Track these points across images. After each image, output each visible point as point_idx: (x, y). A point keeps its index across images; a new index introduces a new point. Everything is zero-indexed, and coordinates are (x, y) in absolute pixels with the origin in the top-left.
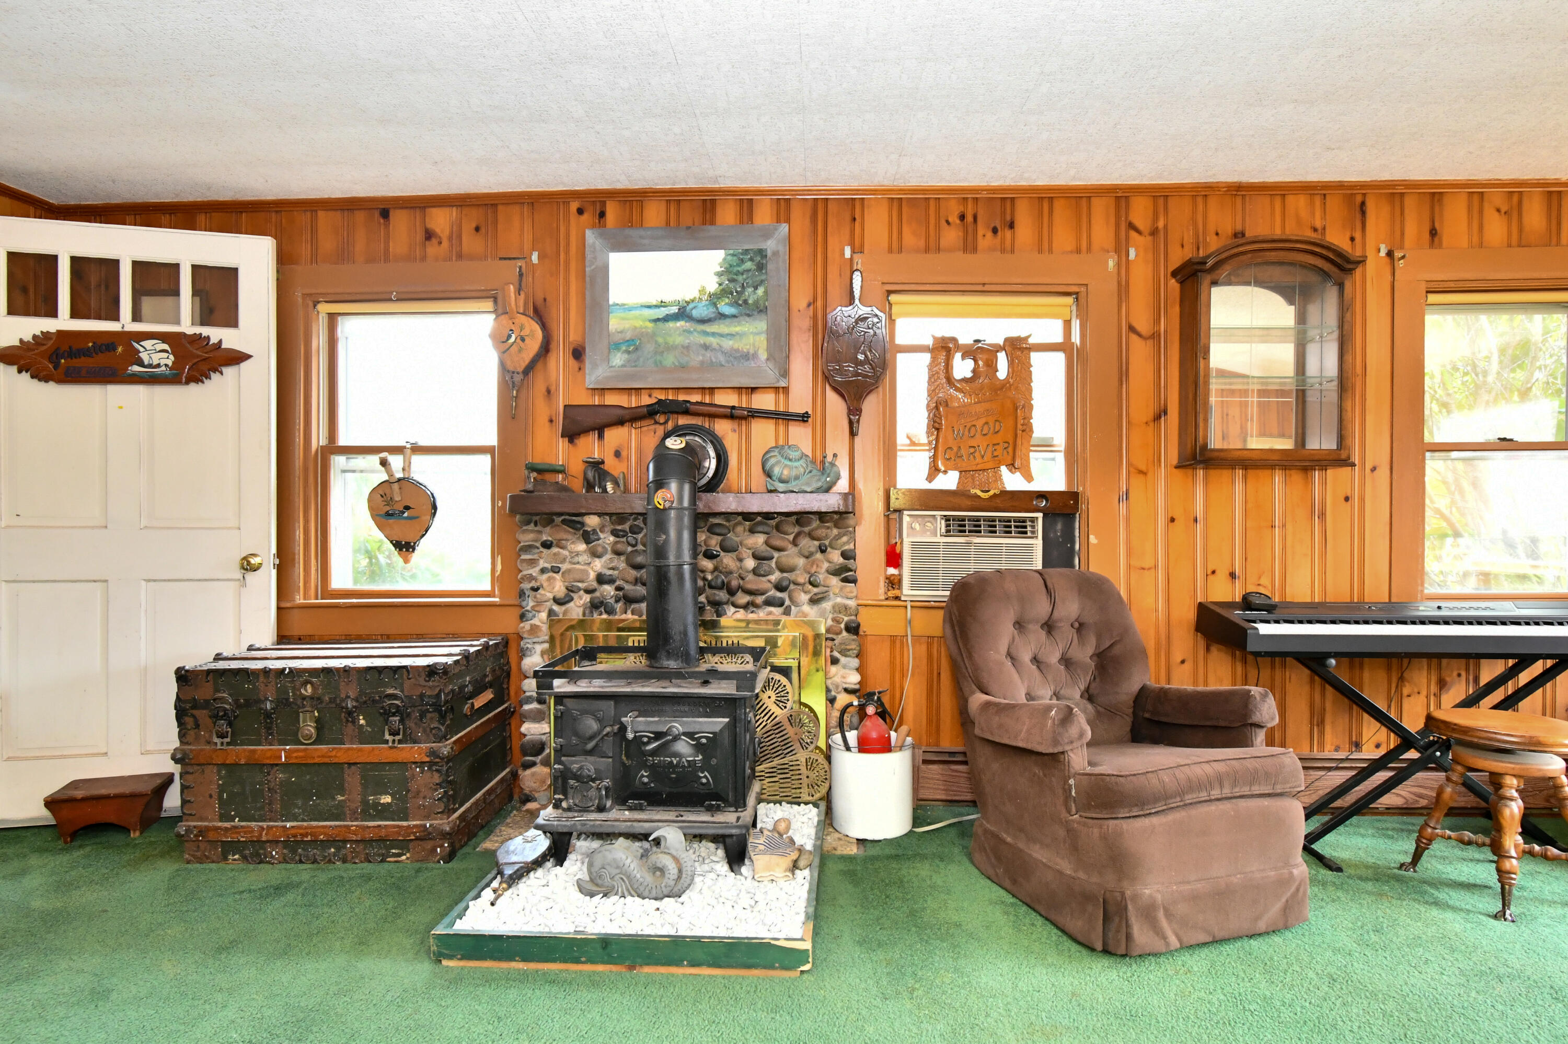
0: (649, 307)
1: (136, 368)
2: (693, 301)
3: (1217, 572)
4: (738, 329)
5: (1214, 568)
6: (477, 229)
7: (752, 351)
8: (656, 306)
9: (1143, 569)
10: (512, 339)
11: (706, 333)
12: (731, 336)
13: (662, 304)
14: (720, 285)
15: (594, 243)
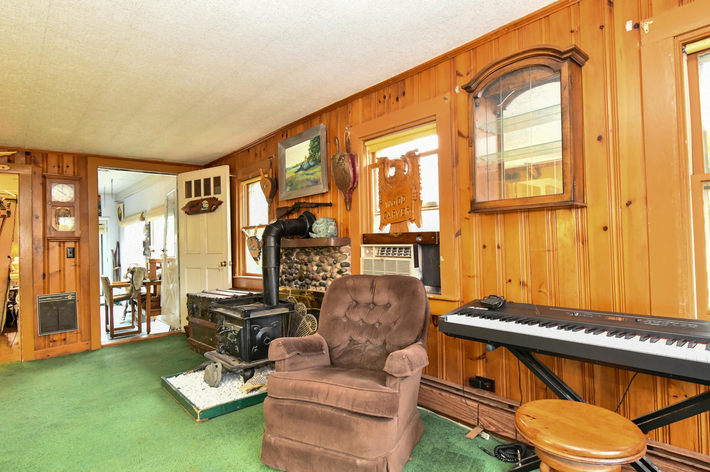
0: (294, 167)
1: (202, 209)
2: (303, 162)
3: (512, 281)
4: (314, 171)
5: (510, 278)
6: (264, 150)
7: (318, 179)
8: (296, 167)
9: (469, 277)
10: (265, 187)
11: (307, 174)
12: (312, 174)
13: (297, 166)
14: (310, 154)
15: (280, 147)
